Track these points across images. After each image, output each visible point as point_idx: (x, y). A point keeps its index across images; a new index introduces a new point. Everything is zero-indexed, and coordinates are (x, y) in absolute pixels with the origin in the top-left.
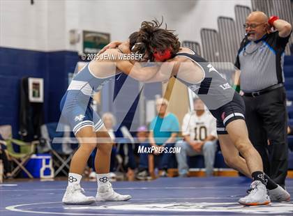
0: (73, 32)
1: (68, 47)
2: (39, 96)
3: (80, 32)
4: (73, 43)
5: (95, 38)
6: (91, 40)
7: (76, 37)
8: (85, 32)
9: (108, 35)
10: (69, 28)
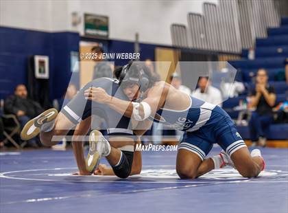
0: (74, 14)
1: (70, 28)
2: (44, 72)
3: (81, 15)
4: (75, 24)
5: (95, 20)
6: (91, 22)
7: (77, 19)
8: (86, 15)
9: (107, 18)
10: (71, 10)
